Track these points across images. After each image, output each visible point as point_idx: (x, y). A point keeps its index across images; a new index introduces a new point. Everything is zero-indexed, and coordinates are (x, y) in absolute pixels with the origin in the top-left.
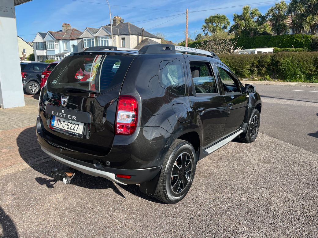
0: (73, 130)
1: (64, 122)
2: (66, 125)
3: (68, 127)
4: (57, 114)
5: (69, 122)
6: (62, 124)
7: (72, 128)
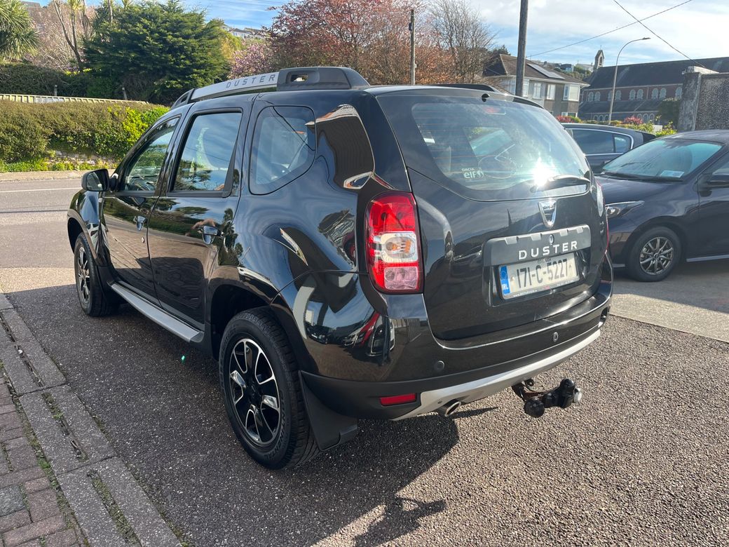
0: (562, 276)
1: (539, 270)
2: (545, 273)
3: (551, 276)
4: (535, 253)
5: (549, 264)
6: (533, 276)
7: (559, 274)
